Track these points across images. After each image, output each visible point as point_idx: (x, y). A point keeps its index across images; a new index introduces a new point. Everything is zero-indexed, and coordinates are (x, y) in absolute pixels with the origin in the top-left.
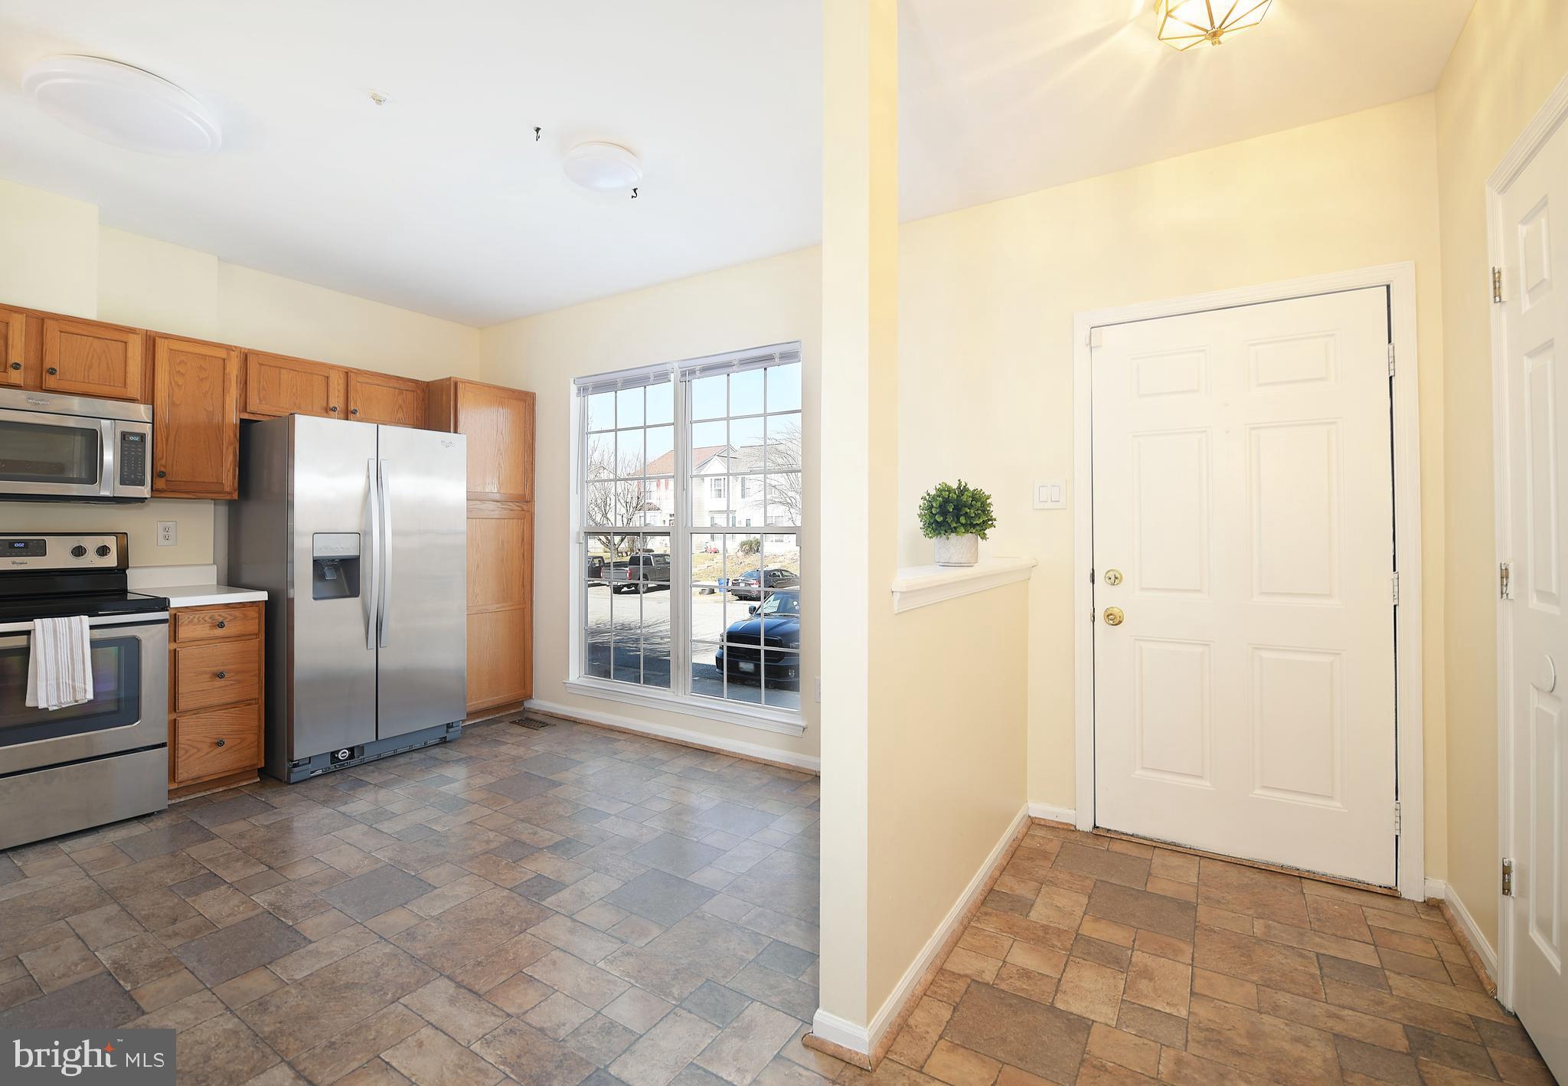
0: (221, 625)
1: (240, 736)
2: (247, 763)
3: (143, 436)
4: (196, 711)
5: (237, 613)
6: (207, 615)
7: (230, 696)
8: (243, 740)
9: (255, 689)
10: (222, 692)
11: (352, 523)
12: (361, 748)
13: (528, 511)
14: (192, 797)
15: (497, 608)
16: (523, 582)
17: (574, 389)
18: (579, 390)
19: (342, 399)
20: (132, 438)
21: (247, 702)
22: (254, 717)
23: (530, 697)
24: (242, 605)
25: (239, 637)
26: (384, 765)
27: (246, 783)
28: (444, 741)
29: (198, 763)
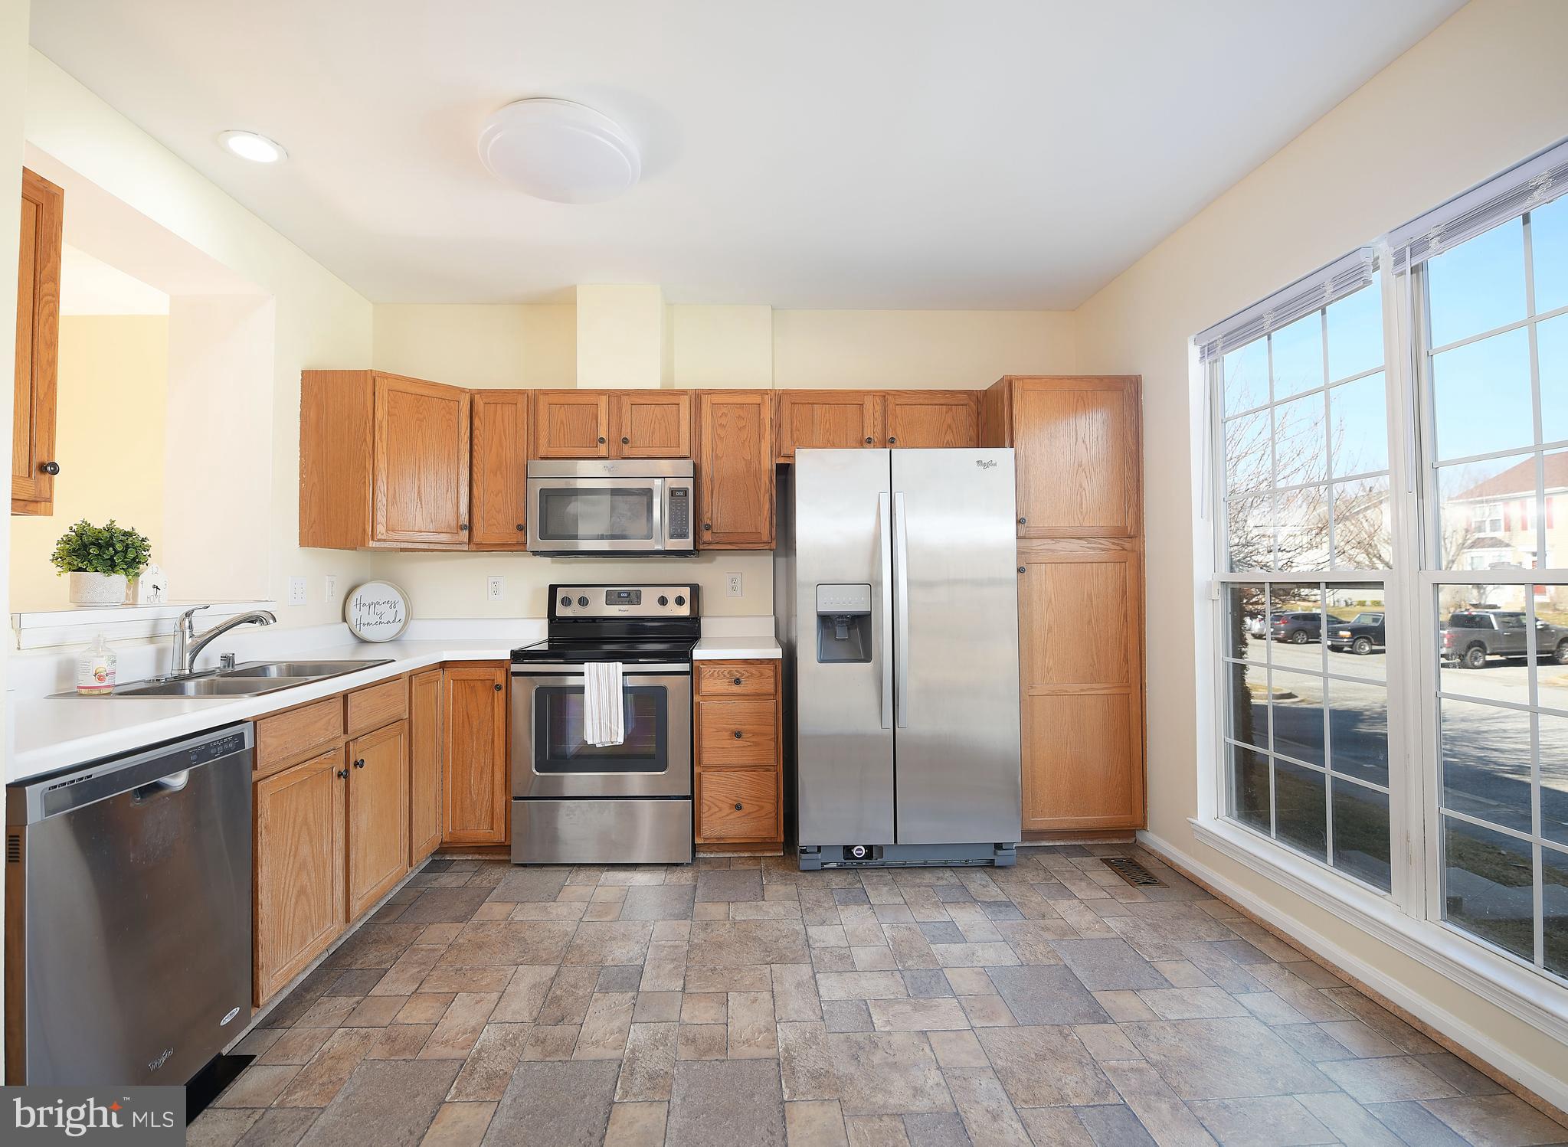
0: (737, 682)
1: (758, 803)
2: (764, 834)
3: (686, 491)
4: (720, 768)
5: (753, 669)
6: (727, 669)
7: (747, 760)
8: (762, 808)
9: (770, 754)
10: (738, 753)
11: (860, 573)
12: (881, 848)
13: (1133, 551)
14: (721, 855)
15: (1082, 690)
16: (1126, 656)
17: (1194, 352)
18: (1202, 352)
19: (879, 427)
20: (677, 494)
21: (766, 768)
22: (770, 786)
23: (1143, 827)
24: (761, 661)
25: (757, 696)
26: (906, 877)
27: (770, 855)
28: (990, 865)
29: (719, 823)
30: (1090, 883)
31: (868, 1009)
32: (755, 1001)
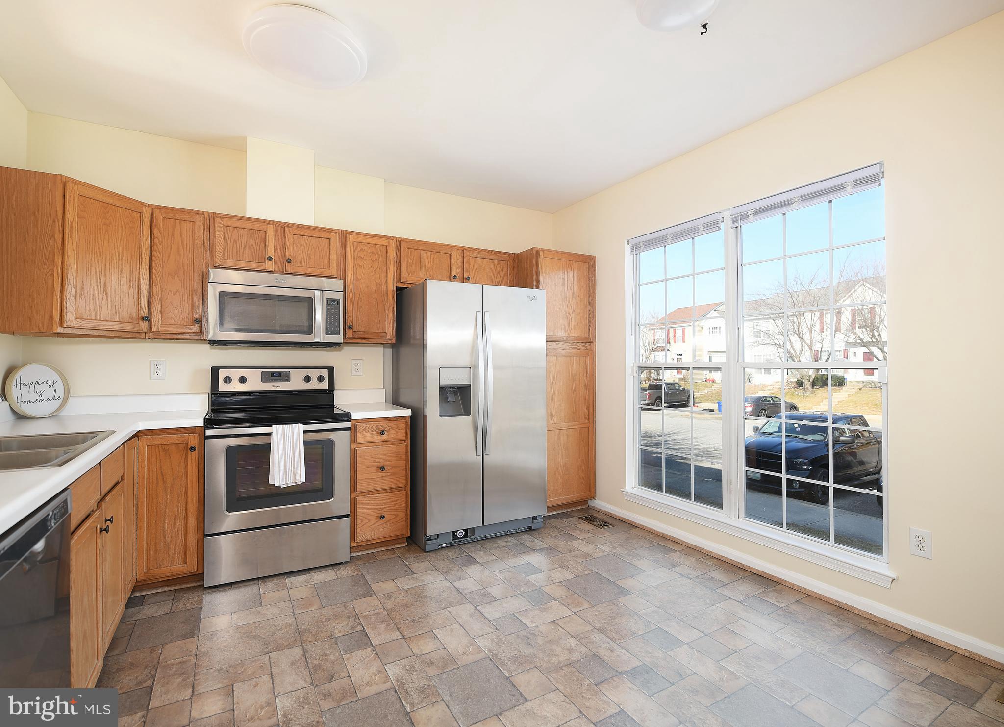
0: (382, 433)
1: (394, 513)
2: (398, 533)
3: (338, 301)
4: (369, 493)
5: (392, 424)
6: (374, 425)
7: (388, 485)
8: (397, 516)
9: (404, 480)
10: (383, 481)
11: (466, 361)
12: (473, 530)
13: (591, 350)
14: (366, 552)
15: (568, 426)
16: (588, 406)
17: (628, 249)
18: (632, 249)
19: (460, 269)
20: (332, 303)
21: (399, 489)
22: (402, 500)
23: (594, 498)
24: (396, 418)
25: (395, 442)
26: (488, 544)
27: (399, 547)
28: (530, 530)
29: (371, 530)
30: (581, 530)
31: (517, 618)
32: (452, 631)
